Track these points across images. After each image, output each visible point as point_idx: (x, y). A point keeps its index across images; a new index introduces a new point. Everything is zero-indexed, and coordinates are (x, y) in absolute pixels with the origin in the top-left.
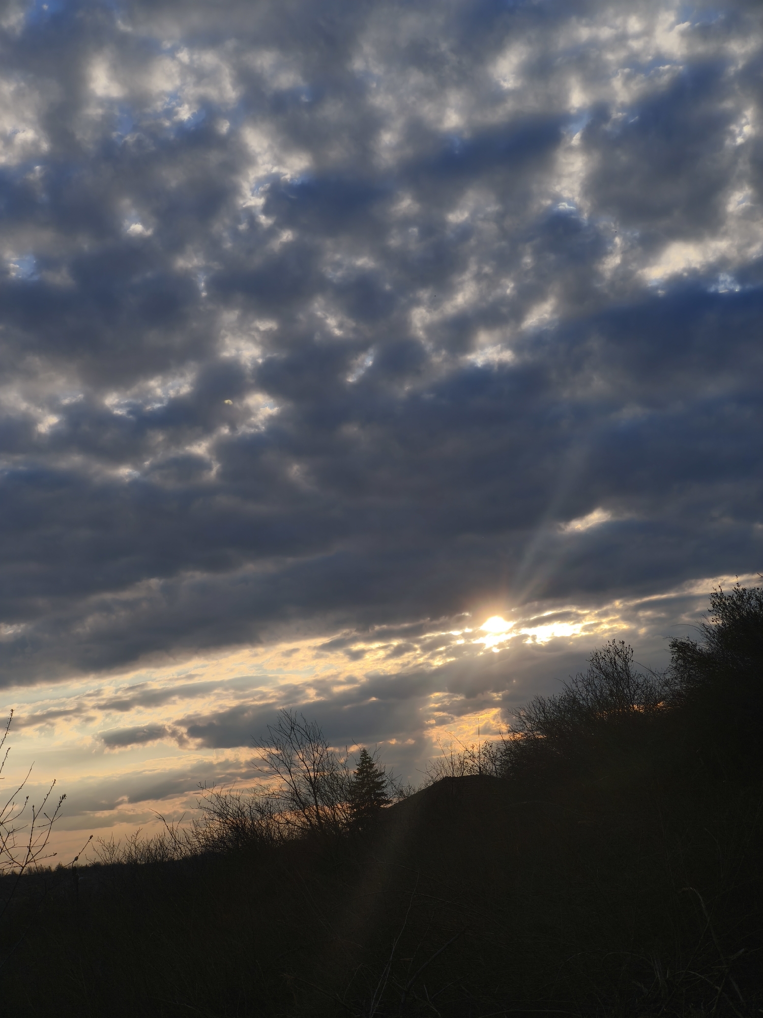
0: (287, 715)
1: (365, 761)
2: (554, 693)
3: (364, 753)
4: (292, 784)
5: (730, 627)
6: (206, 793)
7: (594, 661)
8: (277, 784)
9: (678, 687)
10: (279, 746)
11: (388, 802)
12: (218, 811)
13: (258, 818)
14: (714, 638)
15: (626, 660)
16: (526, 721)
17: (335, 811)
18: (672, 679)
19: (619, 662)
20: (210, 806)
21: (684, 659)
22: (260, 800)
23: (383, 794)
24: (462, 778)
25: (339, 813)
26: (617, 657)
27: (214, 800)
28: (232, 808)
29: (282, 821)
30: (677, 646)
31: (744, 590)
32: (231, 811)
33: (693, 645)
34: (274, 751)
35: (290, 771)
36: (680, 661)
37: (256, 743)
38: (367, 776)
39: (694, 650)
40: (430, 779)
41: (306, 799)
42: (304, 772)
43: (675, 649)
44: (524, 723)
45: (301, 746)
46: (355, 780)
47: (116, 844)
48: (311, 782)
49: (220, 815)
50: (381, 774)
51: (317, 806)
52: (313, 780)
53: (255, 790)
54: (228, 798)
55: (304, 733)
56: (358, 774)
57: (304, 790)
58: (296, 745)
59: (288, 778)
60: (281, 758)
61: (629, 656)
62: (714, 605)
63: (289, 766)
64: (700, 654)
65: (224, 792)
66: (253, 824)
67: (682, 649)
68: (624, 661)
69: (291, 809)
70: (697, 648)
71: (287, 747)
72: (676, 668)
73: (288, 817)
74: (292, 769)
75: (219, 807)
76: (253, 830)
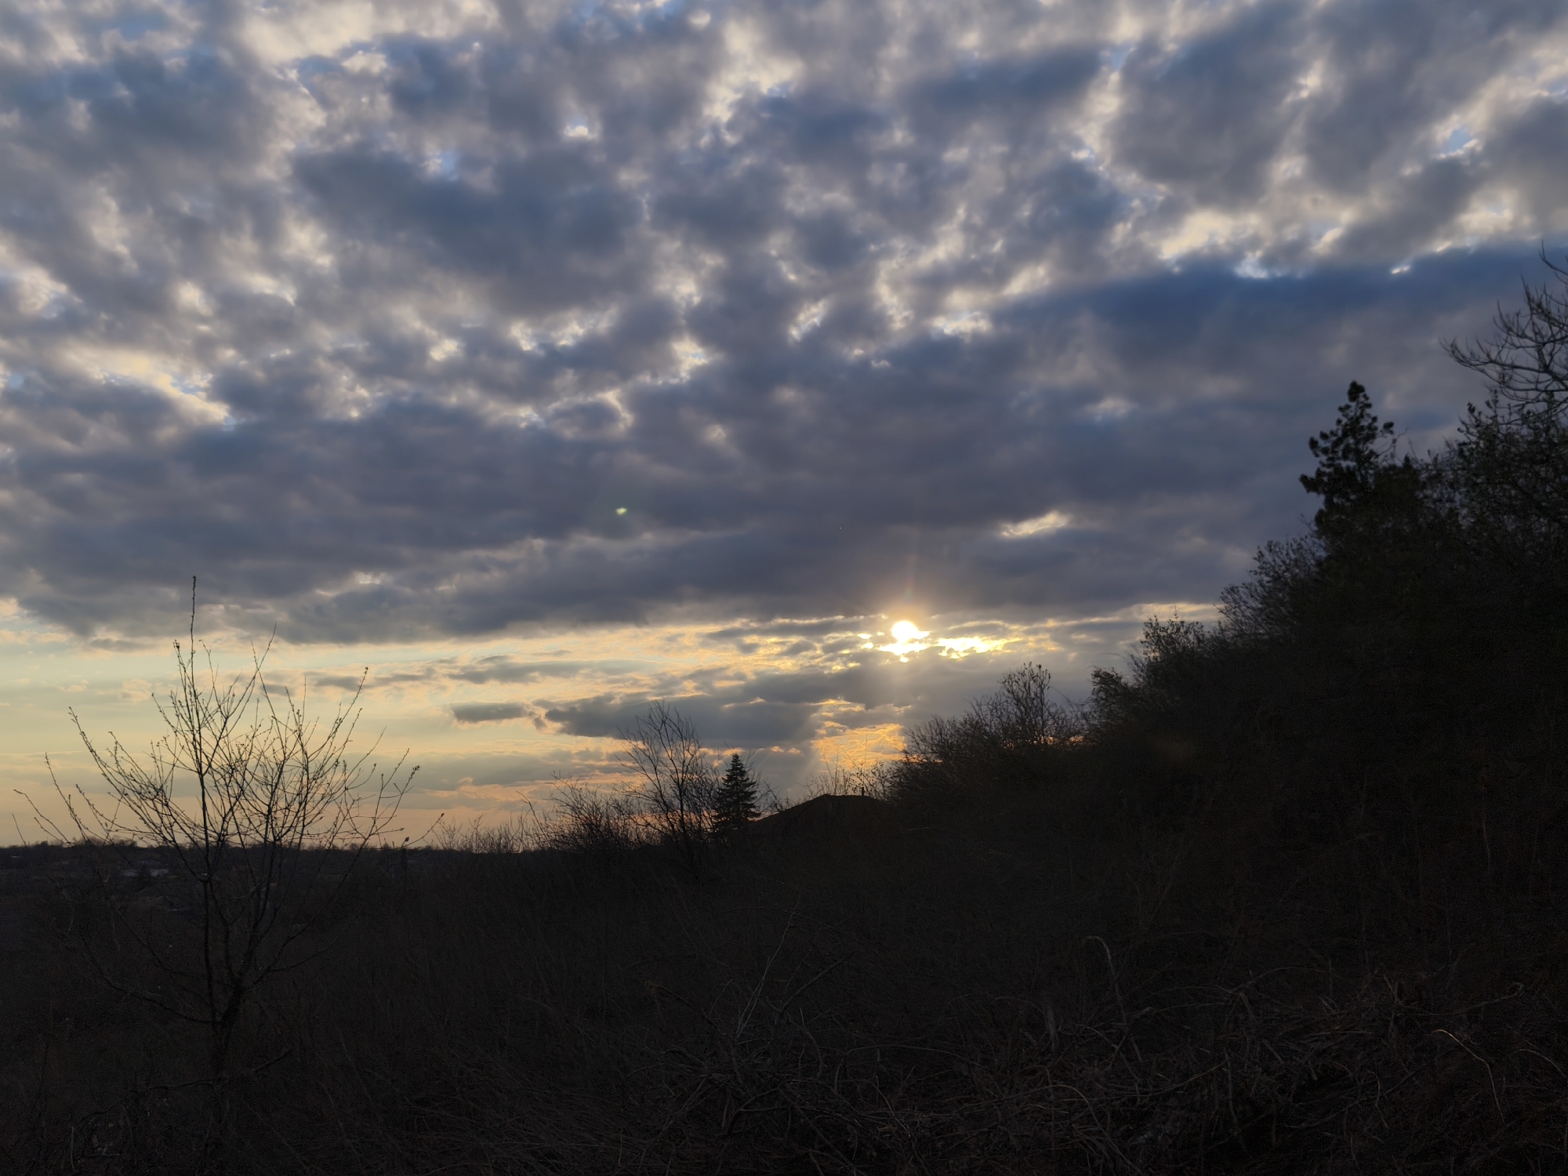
0: (659, 707)
1: (737, 769)
2: (957, 714)
3: (736, 757)
4: (657, 783)
5: (1161, 662)
6: (560, 784)
7: (1007, 684)
8: (640, 782)
9: (1096, 722)
10: (646, 740)
11: (758, 815)
12: (572, 804)
13: (615, 817)
14: (1142, 671)
15: (1041, 687)
16: (920, 742)
17: (701, 818)
18: (1090, 713)
19: (1034, 687)
20: (563, 798)
21: (1106, 692)
22: (620, 797)
23: (752, 806)
24: (845, 798)
25: (705, 821)
26: (1032, 682)
27: (568, 791)
28: (588, 803)
29: (641, 821)
30: (1101, 677)
31: (1182, 622)
32: (585, 805)
33: (1118, 677)
34: (640, 745)
35: (655, 769)
36: (1102, 694)
37: (623, 734)
38: (737, 784)
39: (1118, 683)
40: (810, 794)
41: (671, 802)
42: (671, 771)
43: (1098, 679)
44: (918, 744)
45: (671, 743)
46: (723, 787)
47: (457, 827)
48: (678, 784)
49: (573, 809)
50: (752, 784)
51: (682, 810)
52: (680, 781)
53: (615, 784)
54: (584, 791)
55: (676, 729)
56: (726, 781)
57: (670, 792)
58: (665, 742)
59: (653, 777)
60: (647, 753)
61: (1045, 682)
62: (1147, 635)
63: (655, 763)
64: (1125, 688)
65: (579, 784)
66: (608, 822)
67: (1106, 681)
68: (1040, 686)
69: (653, 811)
70: (1123, 681)
71: (655, 742)
72: (1096, 700)
73: (649, 819)
74: (658, 768)
75: (573, 800)
76: (608, 829)
